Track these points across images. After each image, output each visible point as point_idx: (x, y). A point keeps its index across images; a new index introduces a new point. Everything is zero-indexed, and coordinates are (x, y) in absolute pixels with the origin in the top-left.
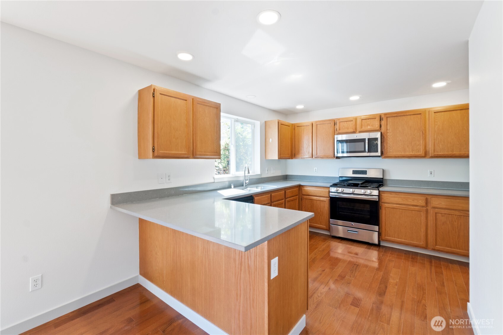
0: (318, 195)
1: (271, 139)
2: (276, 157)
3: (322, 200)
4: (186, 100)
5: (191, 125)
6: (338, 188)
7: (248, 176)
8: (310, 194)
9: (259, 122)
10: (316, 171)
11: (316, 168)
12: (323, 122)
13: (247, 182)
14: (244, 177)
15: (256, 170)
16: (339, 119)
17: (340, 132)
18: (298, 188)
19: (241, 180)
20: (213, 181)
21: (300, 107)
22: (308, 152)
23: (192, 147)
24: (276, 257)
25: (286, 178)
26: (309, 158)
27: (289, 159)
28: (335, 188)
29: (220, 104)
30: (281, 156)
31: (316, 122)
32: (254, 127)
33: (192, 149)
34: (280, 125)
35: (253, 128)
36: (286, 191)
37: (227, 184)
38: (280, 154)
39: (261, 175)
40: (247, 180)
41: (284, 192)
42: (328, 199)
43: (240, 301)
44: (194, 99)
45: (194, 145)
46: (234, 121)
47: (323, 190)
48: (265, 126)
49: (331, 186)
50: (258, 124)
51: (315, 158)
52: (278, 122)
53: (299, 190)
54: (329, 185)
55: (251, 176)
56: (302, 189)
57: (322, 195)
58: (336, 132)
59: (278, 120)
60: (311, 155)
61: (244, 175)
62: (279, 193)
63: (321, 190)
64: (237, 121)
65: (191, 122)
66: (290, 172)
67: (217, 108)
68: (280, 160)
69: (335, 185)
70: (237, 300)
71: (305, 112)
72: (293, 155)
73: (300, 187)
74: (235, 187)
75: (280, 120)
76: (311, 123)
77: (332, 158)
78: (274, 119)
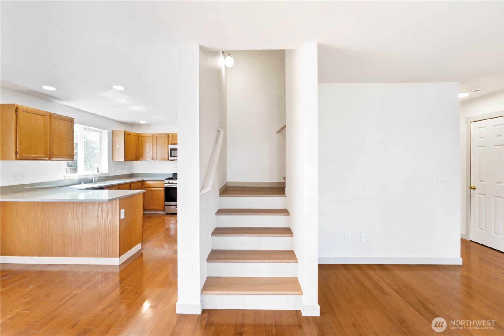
0: (156, 187)
1: (118, 145)
2: (122, 159)
3: (159, 190)
4: (44, 116)
5: (49, 135)
6: (170, 181)
7: (96, 174)
8: (151, 186)
9: (107, 131)
10: (156, 170)
11: (156, 168)
12: (161, 135)
13: (95, 179)
14: (93, 175)
15: (104, 170)
16: (171, 134)
17: (173, 142)
18: (141, 183)
19: (90, 178)
20: (64, 179)
21: (142, 122)
22: (150, 156)
23: (49, 152)
24: (123, 209)
25: (131, 176)
26: (150, 160)
27: (134, 161)
28: (168, 181)
29: (73, 119)
30: (128, 158)
31: (156, 134)
32: (102, 134)
33: (49, 153)
34: (126, 134)
35: (101, 136)
36: (131, 185)
37: (77, 181)
38: (126, 157)
39: (108, 174)
40: (96, 178)
41: (129, 185)
42: (164, 188)
43: (102, 236)
44: (51, 115)
45: (51, 150)
46: (83, 130)
47: (160, 183)
48: (113, 135)
49: (166, 180)
50: (105, 133)
51: (155, 160)
52: (124, 132)
53: (142, 184)
54: (164, 179)
55: (100, 174)
56: (144, 183)
57: (159, 187)
58: (170, 143)
59: (124, 131)
60: (152, 158)
61: (93, 174)
62: (126, 186)
63: (158, 183)
64: (86, 129)
65: (49, 132)
66: (135, 172)
67: (71, 121)
68: (126, 162)
69: (169, 179)
70: (100, 236)
71: (148, 125)
72: (138, 158)
73: (143, 182)
74: (84, 183)
75: (126, 131)
76: (152, 134)
77: (167, 160)
78: (122, 129)
